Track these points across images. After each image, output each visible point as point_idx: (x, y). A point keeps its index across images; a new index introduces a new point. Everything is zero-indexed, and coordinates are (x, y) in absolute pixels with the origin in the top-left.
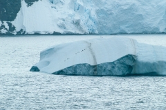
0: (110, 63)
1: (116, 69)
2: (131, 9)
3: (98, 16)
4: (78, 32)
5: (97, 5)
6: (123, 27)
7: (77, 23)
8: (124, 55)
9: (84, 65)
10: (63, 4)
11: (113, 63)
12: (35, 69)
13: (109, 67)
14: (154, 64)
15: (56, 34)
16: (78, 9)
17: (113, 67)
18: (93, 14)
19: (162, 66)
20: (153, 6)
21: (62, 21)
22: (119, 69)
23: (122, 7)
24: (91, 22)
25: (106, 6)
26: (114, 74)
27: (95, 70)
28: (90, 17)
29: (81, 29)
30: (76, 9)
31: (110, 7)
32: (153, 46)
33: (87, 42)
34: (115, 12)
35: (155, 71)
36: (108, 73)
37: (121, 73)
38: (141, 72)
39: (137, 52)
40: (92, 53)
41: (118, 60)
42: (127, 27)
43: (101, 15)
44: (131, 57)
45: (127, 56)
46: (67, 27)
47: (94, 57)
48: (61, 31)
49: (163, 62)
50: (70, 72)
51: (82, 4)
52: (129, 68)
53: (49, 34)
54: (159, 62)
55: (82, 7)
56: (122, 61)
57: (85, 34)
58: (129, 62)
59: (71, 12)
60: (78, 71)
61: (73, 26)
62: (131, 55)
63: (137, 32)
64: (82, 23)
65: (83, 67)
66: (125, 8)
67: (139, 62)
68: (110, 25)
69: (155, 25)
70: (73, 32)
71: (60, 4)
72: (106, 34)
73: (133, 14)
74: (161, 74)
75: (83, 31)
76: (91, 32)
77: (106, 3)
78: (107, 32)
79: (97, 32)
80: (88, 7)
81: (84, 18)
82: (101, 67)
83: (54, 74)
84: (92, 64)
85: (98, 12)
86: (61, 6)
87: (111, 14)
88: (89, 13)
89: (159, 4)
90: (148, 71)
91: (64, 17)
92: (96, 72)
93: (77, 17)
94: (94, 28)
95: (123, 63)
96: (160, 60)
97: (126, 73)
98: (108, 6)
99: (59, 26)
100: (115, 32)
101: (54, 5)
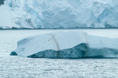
0: (69, 49)
1: (74, 53)
2: (67, 11)
3: (44, 16)
4: (30, 27)
5: (43, 8)
6: (61, 24)
7: (29, 21)
8: (80, 43)
9: (51, 50)
10: (18, 7)
11: (72, 49)
12: (14, 54)
13: (69, 52)
14: (100, 50)
15: (14, 28)
16: (30, 11)
17: (71, 52)
18: (40, 14)
19: (106, 51)
20: (82, 9)
21: (18, 20)
22: (76, 53)
23: (61, 9)
24: (39, 20)
25: (49, 9)
26: (72, 57)
27: (58, 54)
28: (38, 17)
29: (32, 25)
30: (28, 11)
31: (52, 10)
32: (99, 37)
33: (51, 34)
34: (56, 13)
35: (101, 54)
36: (68, 56)
37: (77, 57)
38: (91, 55)
39: (88, 41)
40: (56, 42)
41: (75, 47)
42: (64, 24)
43: (46, 15)
44: (84, 45)
45: (81, 44)
46: (22, 23)
47: (58, 45)
48: (18, 27)
49: (106, 48)
50: (41, 56)
51: (32, 7)
52: (83, 52)
53: (9, 29)
54: (104, 48)
55: (33, 10)
56: (77, 47)
57: (35, 29)
58: (83, 49)
59: (25, 13)
60: (46, 55)
61: (26, 23)
62: (84, 44)
63: (71, 27)
64: (32, 21)
65: (50, 52)
66: (63, 10)
67: (90, 49)
68: (52, 22)
69: (84, 22)
70: (26, 27)
71: (17, 8)
72: (49, 29)
73: (68, 14)
74: (105, 57)
75: (33, 27)
76: (39, 27)
77: (49, 7)
78: (50, 27)
79: (43, 27)
80: (37, 10)
81: (34, 18)
82: (63, 52)
83: (28, 57)
84: (56, 50)
85: (43, 13)
86: (18, 9)
87: (53, 14)
88: (37, 14)
89: (87, 7)
90: (96, 55)
91: (20, 17)
92: (59, 56)
93: (29, 17)
94: (41, 25)
95: (78, 49)
96: (105, 47)
97: (81, 56)
98: (51, 9)
99: (16, 23)
100: (55, 28)
101: (12, 8)
